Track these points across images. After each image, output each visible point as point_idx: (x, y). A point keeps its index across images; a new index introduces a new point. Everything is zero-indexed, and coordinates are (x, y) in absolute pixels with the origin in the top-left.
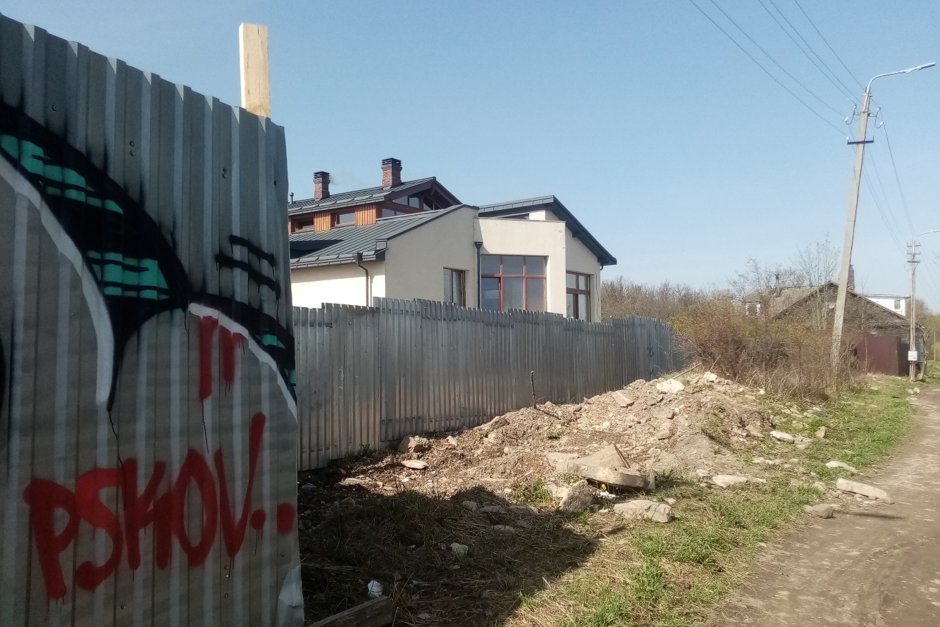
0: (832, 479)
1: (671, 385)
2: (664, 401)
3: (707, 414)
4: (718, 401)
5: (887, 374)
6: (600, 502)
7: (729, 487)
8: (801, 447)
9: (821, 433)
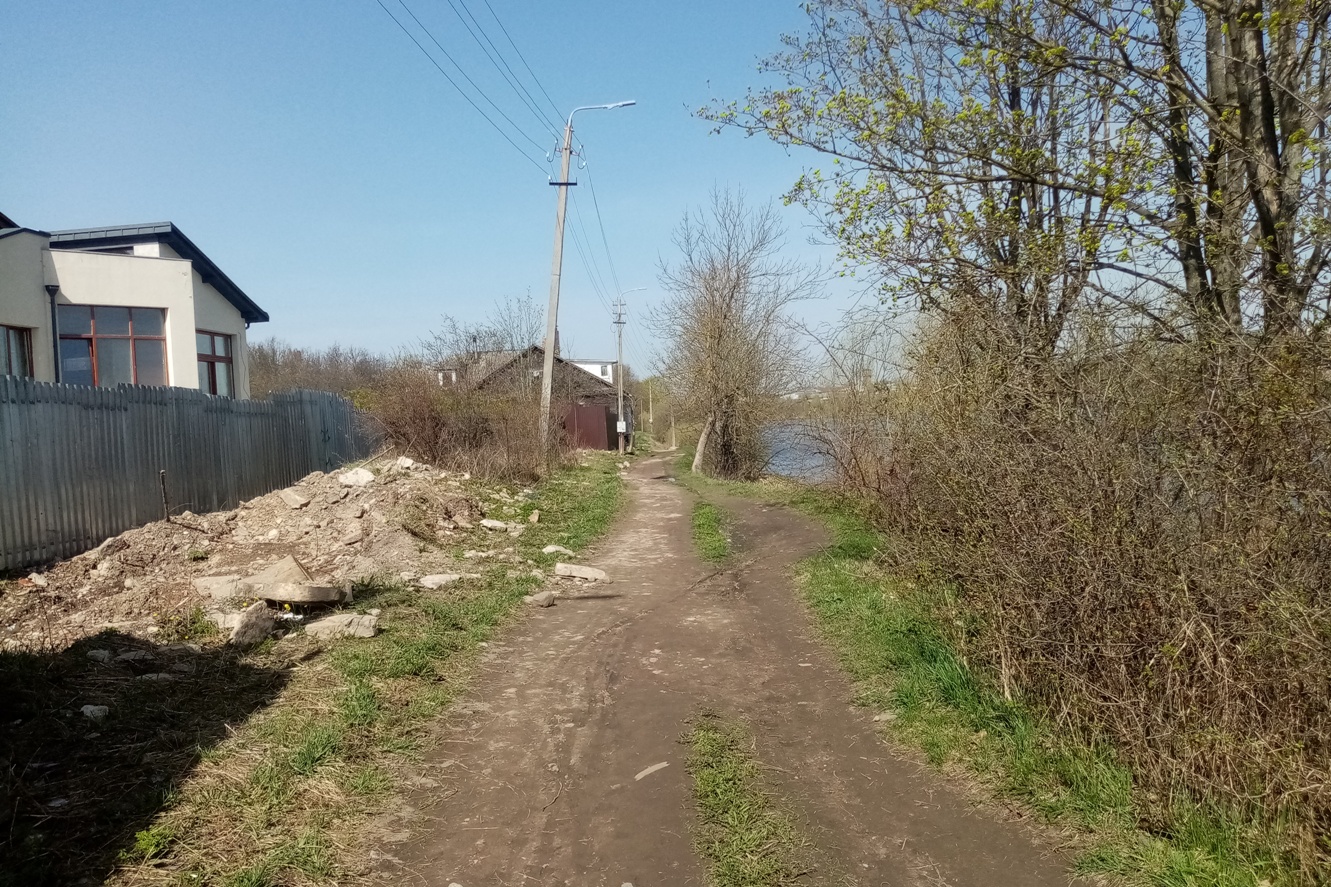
0: (550, 565)
1: (358, 475)
2: (350, 497)
3: (407, 506)
4: (419, 489)
5: (597, 449)
6: (285, 626)
7: (440, 588)
8: (515, 534)
9: (534, 517)
